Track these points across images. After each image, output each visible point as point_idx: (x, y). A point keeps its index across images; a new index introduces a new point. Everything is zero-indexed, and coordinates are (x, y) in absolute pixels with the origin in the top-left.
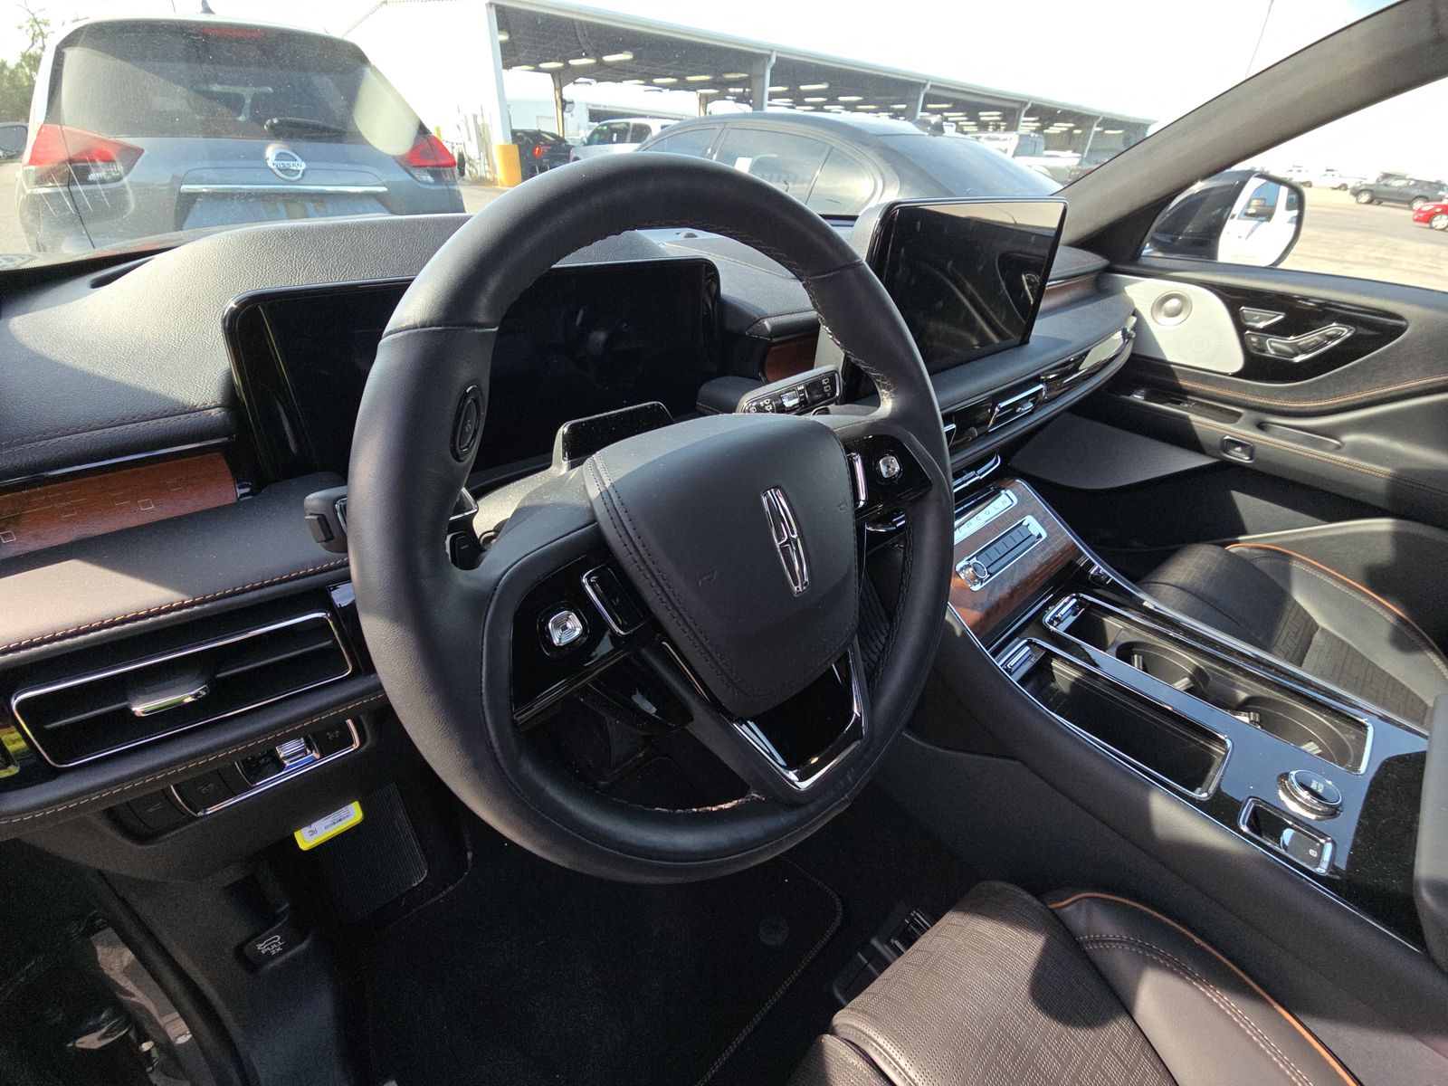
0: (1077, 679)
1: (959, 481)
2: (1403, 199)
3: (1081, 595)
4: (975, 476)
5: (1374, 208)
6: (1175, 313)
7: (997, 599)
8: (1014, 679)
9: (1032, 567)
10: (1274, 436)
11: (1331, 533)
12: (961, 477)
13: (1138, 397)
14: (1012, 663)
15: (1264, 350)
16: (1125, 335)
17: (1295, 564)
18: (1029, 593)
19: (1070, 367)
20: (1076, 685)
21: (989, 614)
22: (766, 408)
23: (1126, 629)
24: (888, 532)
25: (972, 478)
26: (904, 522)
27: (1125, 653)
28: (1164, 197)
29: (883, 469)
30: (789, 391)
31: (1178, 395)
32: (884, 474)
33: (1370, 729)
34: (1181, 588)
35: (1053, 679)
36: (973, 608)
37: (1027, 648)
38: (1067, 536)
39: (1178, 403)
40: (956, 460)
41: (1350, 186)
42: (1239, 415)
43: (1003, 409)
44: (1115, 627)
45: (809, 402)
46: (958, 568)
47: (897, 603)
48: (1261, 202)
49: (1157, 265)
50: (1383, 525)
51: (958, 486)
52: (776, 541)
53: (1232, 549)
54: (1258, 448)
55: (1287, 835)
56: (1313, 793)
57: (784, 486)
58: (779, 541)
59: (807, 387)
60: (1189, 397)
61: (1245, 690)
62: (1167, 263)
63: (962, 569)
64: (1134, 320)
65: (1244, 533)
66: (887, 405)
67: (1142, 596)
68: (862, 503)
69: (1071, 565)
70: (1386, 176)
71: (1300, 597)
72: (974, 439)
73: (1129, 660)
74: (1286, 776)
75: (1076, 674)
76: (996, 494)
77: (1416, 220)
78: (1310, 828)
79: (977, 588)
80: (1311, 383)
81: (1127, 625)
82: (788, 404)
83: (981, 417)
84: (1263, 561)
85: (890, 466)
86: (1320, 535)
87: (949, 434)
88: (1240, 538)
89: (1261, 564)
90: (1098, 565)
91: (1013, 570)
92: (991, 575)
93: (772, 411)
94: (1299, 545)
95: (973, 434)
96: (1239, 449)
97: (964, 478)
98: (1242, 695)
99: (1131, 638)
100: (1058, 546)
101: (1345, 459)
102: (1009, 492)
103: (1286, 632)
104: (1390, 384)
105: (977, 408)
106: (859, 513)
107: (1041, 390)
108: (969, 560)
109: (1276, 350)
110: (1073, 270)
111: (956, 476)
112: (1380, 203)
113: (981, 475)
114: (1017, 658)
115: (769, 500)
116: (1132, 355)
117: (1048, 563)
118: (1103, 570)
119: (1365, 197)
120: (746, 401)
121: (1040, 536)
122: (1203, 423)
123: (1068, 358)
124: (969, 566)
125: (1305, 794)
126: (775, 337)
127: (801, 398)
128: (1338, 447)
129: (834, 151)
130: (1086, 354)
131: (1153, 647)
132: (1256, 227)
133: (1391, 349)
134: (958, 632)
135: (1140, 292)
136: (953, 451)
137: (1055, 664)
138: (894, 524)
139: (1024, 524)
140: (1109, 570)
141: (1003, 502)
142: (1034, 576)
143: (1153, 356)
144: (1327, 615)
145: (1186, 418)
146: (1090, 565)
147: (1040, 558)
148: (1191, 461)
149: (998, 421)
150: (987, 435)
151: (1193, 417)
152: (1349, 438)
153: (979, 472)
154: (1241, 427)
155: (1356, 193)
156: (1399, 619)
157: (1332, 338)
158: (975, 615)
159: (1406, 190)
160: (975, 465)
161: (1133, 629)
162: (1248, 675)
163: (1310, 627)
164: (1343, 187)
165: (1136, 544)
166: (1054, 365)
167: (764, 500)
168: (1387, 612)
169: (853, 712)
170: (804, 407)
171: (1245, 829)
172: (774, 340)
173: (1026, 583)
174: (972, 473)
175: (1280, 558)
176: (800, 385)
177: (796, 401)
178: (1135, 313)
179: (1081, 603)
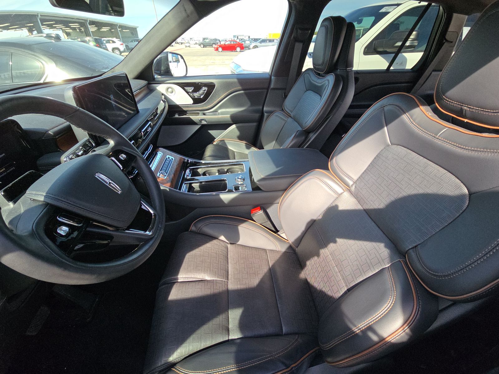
0: (199, 185)
1: (145, 155)
2: (210, 45)
3: (190, 168)
4: (148, 152)
5: (205, 49)
6: (172, 92)
7: (172, 178)
8: (186, 192)
9: (175, 167)
10: (207, 116)
11: (227, 132)
12: (144, 154)
13: (177, 116)
14: (184, 190)
15: (195, 97)
16: (164, 101)
17: (226, 141)
18: (178, 173)
19: (155, 113)
20: (200, 187)
21: (172, 182)
22: (72, 157)
23: (202, 170)
24: (134, 176)
25: (147, 153)
26: (137, 171)
27: (204, 174)
28: (150, 62)
29: (122, 158)
30: (77, 150)
31: (185, 112)
32: (123, 159)
33: (244, 164)
34: (209, 156)
35: (194, 188)
36: (167, 183)
37: (185, 185)
38: (179, 156)
39: (186, 114)
40: (140, 149)
41: (198, 43)
42: (199, 113)
43: (143, 132)
44: (200, 171)
45: (86, 150)
46: (158, 176)
47: (146, 187)
48: (175, 58)
49: (160, 80)
50: (234, 126)
51: (145, 156)
52: (106, 184)
53: (215, 143)
54: (206, 120)
55: (240, 188)
56: (240, 179)
57: (99, 171)
58: (107, 184)
59: (83, 147)
60: (187, 112)
61: (226, 169)
62: (163, 79)
63: (159, 175)
64: (163, 97)
65: (215, 139)
66: (112, 143)
67: (201, 161)
68: (122, 168)
69: (184, 162)
70: (204, 39)
71: (230, 147)
72: (141, 142)
73: (206, 175)
74: (236, 179)
75: (198, 184)
76: (156, 154)
77: (215, 50)
78: (242, 185)
79: (165, 178)
80: (207, 102)
81: (202, 169)
82: (80, 154)
83: (139, 136)
84: (221, 143)
85: (123, 156)
86: (226, 133)
87: (133, 143)
88: (215, 140)
89: (220, 144)
90: (190, 160)
91: (171, 170)
92: (167, 173)
93: (76, 158)
94: (224, 137)
95: (140, 141)
96: (203, 121)
97: (146, 154)
98: (226, 170)
99: (204, 171)
100: (178, 159)
101: (221, 116)
102: (159, 152)
103: (231, 155)
104: (219, 98)
105: (136, 134)
106: (122, 170)
107: (150, 124)
108: (160, 172)
109: (197, 96)
110: (139, 87)
111: (143, 153)
112: (206, 47)
113: (149, 151)
114: (184, 188)
115: (98, 176)
116: (169, 106)
117: (178, 164)
118: (191, 160)
119: (202, 46)
120: (63, 158)
121: (172, 159)
122: (194, 118)
123: (153, 112)
124: (160, 174)
125: (239, 180)
126: (57, 136)
127: (83, 150)
128: (219, 114)
129: (13, 54)
130: (157, 109)
131: (208, 170)
132: (177, 64)
133: (215, 90)
134: (168, 190)
135: (161, 88)
136: (138, 148)
137: (193, 185)
138: (134, 173)
139: (167, 158)
140: (192, 159)
141: (159, 155)
142: (177, 169)
143: (173, 104)
144: (235, 148)
145: (190, 117)
146: (188, 160)
147: (176, 164)
148: (197, 127)
149: (144, 135)
150: (144, 140)
151: (191, 117)
152: (219, 111)
153: (149, 150)
154: (201, 116)
155: (200, 45)
156: (246, 143)
157: (205, 90)
158: (169, 184)
159: (210, 42)
160: (146, 149)
161: (203, 169)
162: (225, 166)
163: (233, 152)
164: (196, 44)
165: (198, 152)
166: (150, 115)
167: (96, 176)
168: (243, 144)
169: (151, 213)
170: (86, 152)
171: (234, 191)
172: (57, 137)
173: (176, 171)
174: (147, 151)
175: (222, 141)
176: (80, 147)
177: (82, 152)
178: (163, 94)
179: (191, 170)
